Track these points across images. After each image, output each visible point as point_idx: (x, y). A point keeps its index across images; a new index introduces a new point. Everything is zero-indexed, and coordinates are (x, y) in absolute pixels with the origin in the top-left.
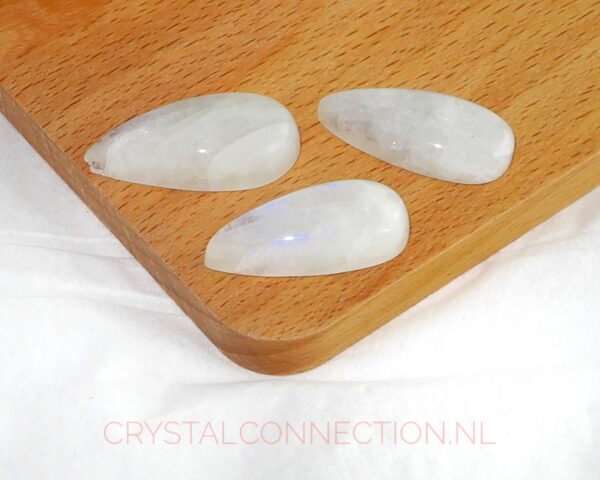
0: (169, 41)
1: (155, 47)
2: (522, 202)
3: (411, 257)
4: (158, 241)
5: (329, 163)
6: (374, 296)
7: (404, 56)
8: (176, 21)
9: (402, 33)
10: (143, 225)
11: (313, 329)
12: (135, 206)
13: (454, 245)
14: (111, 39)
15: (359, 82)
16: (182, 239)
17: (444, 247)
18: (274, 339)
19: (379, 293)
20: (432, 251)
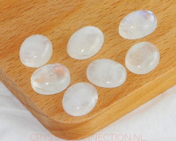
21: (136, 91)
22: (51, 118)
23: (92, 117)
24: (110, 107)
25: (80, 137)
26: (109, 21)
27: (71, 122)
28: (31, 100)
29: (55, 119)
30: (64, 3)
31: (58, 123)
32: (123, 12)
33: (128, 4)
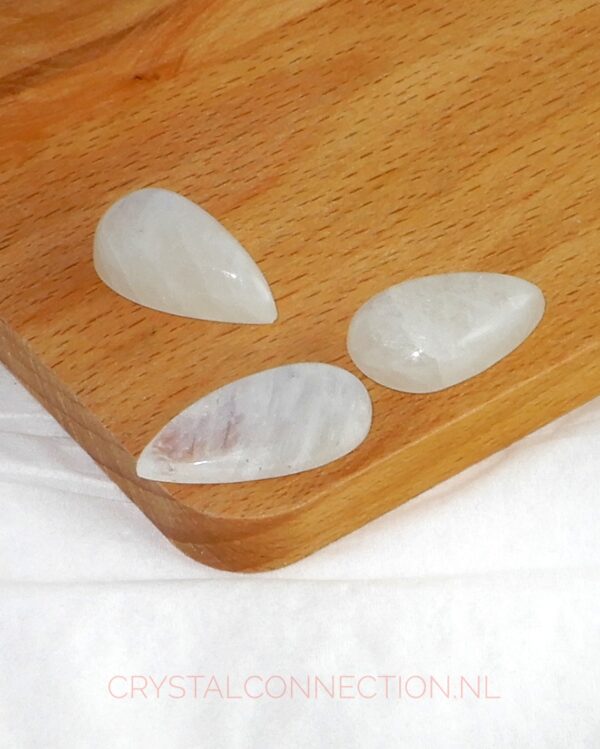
0: (124, 180)
1: (106, 187)
2: (551, 368)
3: (411, 428)
4: (98, 405)
5: (315, 320)
6: (363, 471)
7: (412, 203)
8: (133, 158)
9: (412, 177)
10: (81, 386)
11: (285, 506)
12: (71, 365)
13: (465, 415)
14: (52, 177)
15: (357, 230)
16: (129, 402)
17: (452, 417)
18: (237, 517)
19: (369, 468)
20: (437, 421)
21: (437, 430)
22: (181, 502)
23: (304, 504)
24: (358, 474)
25: (268, 565)
26: (361, 228)
27: (243, 516)
28: (122, 449)
29: (196, 507)
30: (228, 170)
31: (202, 517)
32: (401, 201)
33: (419, 177)
